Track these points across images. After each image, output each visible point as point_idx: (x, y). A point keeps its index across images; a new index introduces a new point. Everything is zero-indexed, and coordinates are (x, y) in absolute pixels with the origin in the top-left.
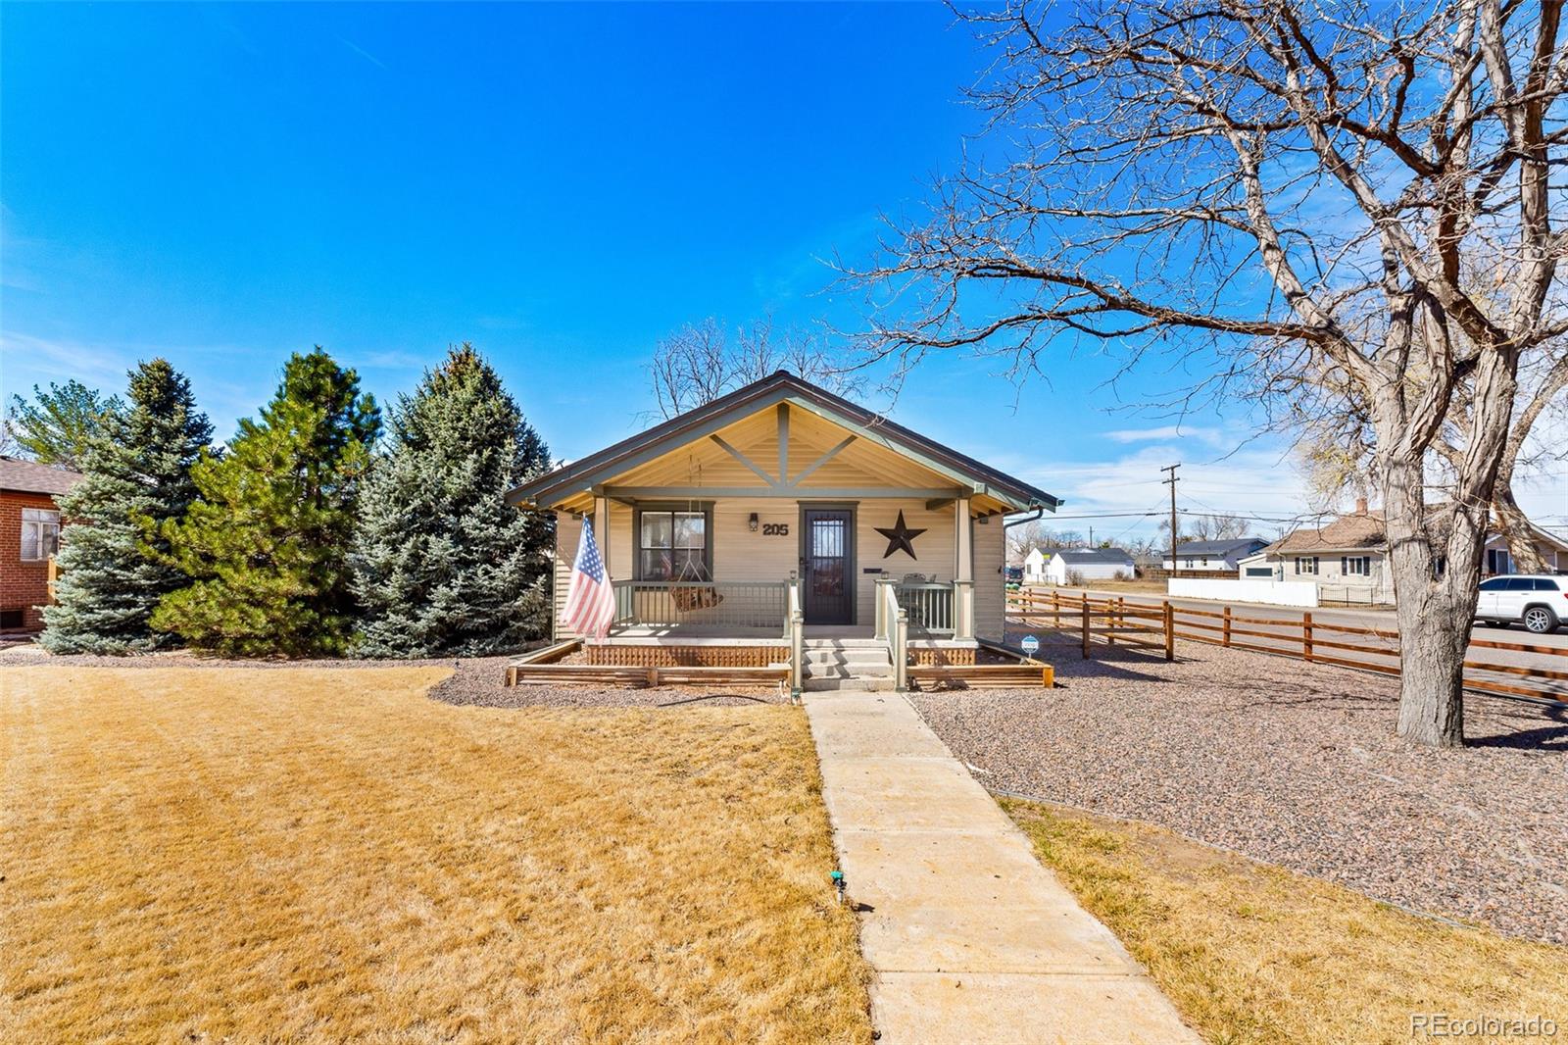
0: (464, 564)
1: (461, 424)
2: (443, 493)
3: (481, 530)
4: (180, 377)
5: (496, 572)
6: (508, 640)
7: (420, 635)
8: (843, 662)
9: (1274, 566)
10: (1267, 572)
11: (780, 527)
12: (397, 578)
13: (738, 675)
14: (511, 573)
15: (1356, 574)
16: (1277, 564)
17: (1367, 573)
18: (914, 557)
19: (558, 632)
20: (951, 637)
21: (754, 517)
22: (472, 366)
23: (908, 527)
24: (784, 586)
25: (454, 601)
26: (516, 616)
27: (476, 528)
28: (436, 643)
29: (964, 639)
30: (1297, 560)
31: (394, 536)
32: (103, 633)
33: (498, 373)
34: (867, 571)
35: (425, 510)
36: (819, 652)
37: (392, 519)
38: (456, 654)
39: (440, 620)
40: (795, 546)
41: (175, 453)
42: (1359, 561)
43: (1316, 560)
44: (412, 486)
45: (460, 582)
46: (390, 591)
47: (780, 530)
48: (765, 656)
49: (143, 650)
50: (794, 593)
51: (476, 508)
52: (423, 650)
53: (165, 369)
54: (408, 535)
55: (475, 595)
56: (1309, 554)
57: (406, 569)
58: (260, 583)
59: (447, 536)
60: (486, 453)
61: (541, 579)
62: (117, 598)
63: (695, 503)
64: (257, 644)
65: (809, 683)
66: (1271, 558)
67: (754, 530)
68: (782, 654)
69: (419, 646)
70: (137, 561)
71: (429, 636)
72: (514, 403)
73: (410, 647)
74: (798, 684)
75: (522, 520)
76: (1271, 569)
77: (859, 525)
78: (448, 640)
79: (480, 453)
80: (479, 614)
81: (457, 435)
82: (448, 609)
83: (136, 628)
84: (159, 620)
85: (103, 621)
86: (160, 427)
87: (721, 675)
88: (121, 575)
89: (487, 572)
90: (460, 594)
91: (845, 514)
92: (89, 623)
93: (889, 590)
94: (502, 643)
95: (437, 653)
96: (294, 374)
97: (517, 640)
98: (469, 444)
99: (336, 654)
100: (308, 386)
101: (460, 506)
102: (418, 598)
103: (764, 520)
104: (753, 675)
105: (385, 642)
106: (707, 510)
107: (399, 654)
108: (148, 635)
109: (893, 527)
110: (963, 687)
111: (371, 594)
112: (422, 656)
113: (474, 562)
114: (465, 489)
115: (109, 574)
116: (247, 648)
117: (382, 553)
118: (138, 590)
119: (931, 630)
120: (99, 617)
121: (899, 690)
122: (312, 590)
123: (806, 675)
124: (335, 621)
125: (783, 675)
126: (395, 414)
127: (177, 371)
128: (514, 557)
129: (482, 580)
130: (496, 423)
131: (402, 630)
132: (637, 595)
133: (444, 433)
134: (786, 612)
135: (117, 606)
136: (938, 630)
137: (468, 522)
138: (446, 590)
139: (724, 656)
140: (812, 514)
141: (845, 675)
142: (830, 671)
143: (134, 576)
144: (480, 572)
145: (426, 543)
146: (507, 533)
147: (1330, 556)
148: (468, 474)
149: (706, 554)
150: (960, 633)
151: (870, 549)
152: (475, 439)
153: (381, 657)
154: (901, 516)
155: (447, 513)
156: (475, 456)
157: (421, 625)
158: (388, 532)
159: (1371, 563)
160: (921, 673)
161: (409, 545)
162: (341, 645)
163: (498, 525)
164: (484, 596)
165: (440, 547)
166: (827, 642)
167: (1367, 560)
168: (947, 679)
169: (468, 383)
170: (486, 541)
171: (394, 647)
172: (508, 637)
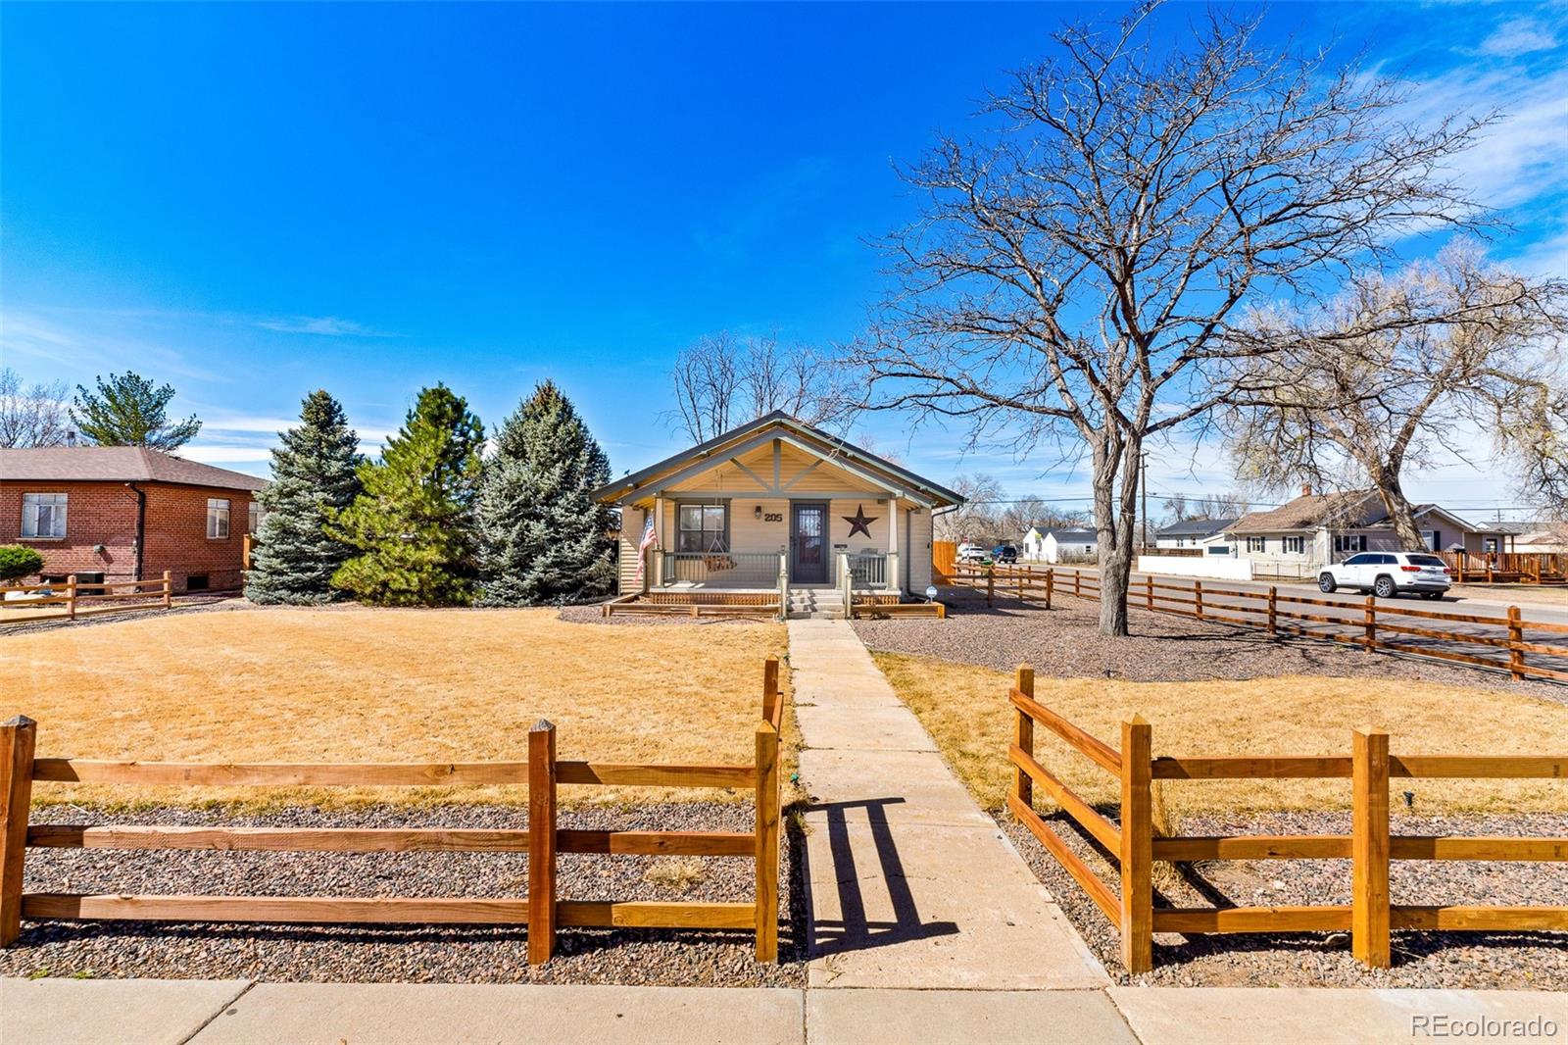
0: (554, 541)
1: (550, 441)
2: (538, 491)
3: (567, 517)
4: (336, 403)
5: (577, 547)
6: (584, 595)
7: (524, 591)
8: (814, 602)
9: (1231, 545)
10: (1225, 550)
11: (777, 516)
12: (509, 551)
13: (748, 610)
14: (587, 547)
15: (1293, 552)
16: (1233, 543)
17: (1302, 551)
18: (869, 536)
19: (623, 587)
20: (884, 588)
21: (758, 509)
22: (554, 397)
23: (865, 516)
24: (777, 555)
25: (548, 566)
26: (590, 578)
27: (562, 516)
28: (536, 596)
29: (892, 589)
30: (1248, 539)
31: (507, 521)
32: (294, 590)
33: (571, 401)
34: (837, 546)
35: (527, 503)
36: (799, 597)
37: (505, 510)
38: (549, 604)
39: (539, 580)
40: (787, 529)
41: (339, 460)
42: (1296, 540)
43: (1263, 539)
44: (516, 486)
45: (553, 553)
46: (504, 560)
47: (777, 518)
48: (764, 599)
49: (322, 602)
50: (783, 559)
51: (562, 502)
52: (528, 601)
53: (326, 398)
54: (517, 520)
55: (561, 562)
56: (1257, 534)
57: (516, 545)
58: (413, 555)
59: (543, 521)
60: (568, 462)
61: (608, 551)
62: (303, 565)
63: (719, 499)
64: (409, 596)
65: (791, 614)
66: (1229, 538)
67: (758, 518)
68: (776, 598)
69: (525, 598)
70: (319, 539)
71: (532, 590)
72: (583, 423)
73: (519, 599)
74: (784, 614)
75: (594, 509)
76: (1228, 548)
77: (831, 515)
78: (544, 594)
79: (564, 462)
80: (564, 576)
81: (548, 450)
82: (545, 572)
83: (316, 587)
84: (338, 579)
85: (293, 581)
86: (326, 441)
87: (736, 610)
88: (308, 548)
89: (571, 547)
90: (553, 562)
91: (823, 507)
92: (282, 583)
93: (844, 557)
94: (580, 597)
95: (537, 603)
96: (426, 405)
97: (589, 595)
98: (556, 456)
99: (463, 604)
100: (436, 412)
101: (550, 499)
102: (522, 565)
103: (766, 511)
104: (757, 610)
105: (500, 596)
106: (726, 503)
107: (510, 604)
108: (326, 591)
109: (855, 516)
110: (888, 618)
111: (490, 562)
112: (527, 605)
113: (560, 540)
114: (554, 488)
115: (298, 548)
116: (402, 599)
117: (499, 534)
118: (318, 559)
119: (871, 584)
120: (290, 578)
121: (847, 618)
122: (445, 560)
123: (789, 610)
124: (461, 581)
125: (775, 610)
126: (500, 432)
127: (334, 399)
128: (590, 536)
129: (567, 552)
130: (572, 441)
131: (511, 587)
132: (678, 562)
133: (537, 447)
134: (779, 572)
135: (303, 570)
136: (876, 584)
137: (557, 512)
138: (543, 559)
139: (737, 599)
140: (798, 506)
141: (815, 610)
142: (805, 608)
143: (316, 550)
144: (566, 547)
145: (528, 526)
146: (584, 519)
147: (1274, 536)
148: (556, 478)
149: (725, 535)
150: (890, 586)
151: (839, 530)
152: (559, 451)
153: (497, 606)
154: (860, 508)
155: (542, 505)
156: (560, 464)
157: (526, 584)
158: (500, 519)
159: (1305, 542)
160: (861, 609)
161: (517, 527)
162: (468, 598)
163: (578, 513)
164: (568, 563)
165: (538, 529)
166: (805, 591)
167: (1302, 539)
168: (879, 614)
169: (552, 410)
170: (569, 525)
171: (506, 599)
172: (583, 593)
